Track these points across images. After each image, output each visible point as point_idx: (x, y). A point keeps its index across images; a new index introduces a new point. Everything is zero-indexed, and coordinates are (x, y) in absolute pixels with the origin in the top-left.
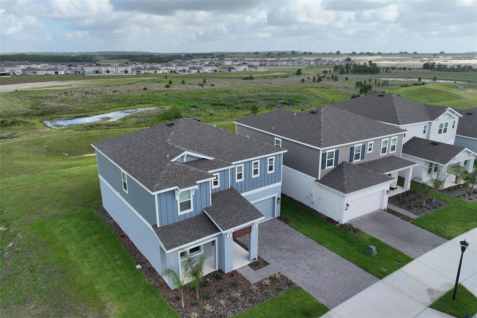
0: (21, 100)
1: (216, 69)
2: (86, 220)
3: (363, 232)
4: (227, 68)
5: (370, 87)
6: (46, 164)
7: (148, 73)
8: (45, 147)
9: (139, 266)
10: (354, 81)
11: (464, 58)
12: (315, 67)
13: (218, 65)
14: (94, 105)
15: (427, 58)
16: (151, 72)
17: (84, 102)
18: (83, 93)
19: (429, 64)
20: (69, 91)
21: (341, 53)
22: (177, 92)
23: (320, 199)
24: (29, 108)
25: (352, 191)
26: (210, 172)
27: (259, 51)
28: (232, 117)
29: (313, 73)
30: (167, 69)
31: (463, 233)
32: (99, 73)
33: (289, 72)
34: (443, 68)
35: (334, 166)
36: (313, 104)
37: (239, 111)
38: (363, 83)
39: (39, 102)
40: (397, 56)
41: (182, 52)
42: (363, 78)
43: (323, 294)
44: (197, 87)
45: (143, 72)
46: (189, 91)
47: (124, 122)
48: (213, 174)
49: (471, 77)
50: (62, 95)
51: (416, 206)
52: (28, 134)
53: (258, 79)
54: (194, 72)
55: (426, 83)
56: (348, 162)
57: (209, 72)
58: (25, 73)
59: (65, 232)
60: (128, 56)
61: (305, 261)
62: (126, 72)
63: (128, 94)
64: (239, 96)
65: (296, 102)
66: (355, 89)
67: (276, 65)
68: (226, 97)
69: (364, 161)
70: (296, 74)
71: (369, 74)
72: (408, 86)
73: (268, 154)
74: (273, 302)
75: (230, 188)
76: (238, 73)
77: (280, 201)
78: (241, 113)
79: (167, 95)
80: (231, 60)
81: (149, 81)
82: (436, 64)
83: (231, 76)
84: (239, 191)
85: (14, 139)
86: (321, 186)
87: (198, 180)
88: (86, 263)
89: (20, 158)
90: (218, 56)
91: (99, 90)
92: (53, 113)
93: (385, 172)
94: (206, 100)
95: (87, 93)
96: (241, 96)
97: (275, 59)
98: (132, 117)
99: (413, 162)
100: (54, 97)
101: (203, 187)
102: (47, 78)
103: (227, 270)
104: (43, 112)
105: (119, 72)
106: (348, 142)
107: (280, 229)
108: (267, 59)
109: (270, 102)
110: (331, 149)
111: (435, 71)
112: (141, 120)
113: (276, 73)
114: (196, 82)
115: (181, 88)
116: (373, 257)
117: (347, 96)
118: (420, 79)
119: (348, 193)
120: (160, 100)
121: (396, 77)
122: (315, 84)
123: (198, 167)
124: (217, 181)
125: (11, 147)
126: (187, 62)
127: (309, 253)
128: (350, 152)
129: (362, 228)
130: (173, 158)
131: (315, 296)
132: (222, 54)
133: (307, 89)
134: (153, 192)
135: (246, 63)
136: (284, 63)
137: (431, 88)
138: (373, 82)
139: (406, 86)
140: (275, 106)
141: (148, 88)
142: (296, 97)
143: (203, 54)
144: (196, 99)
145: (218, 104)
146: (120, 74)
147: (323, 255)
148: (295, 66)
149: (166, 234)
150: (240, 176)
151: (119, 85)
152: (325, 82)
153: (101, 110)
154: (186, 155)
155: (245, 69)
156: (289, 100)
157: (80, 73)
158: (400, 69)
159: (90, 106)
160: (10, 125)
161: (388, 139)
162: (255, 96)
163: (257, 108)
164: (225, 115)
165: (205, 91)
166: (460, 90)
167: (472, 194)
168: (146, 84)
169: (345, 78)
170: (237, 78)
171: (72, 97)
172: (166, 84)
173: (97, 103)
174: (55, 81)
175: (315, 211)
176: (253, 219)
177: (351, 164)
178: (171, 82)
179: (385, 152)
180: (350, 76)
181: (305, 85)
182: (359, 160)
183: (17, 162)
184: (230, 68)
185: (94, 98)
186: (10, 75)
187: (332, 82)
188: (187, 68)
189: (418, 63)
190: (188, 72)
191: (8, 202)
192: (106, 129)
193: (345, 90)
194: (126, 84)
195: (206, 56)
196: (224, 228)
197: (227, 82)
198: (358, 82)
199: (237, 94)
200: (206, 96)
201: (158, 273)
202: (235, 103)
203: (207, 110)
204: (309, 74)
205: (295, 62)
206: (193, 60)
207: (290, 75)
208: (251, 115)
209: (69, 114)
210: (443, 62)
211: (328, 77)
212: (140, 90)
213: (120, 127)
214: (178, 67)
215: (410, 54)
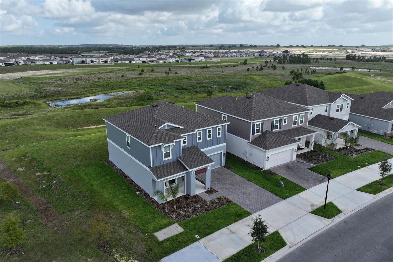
0: (26, 85)
1: (179, 59)
2: (100, 168)
3: (277, 175)
4: (187, 59)
5: (301, 75)
6: (59, 134)
7: (124, 63)
8: (55, 122)
9: (138, 193)
10: (289, 70)
11: (380, 50)
12: (259, 58)
13: (180, 56)
14: (84, 89)
15: (350, 50)
16: (126, 62)
17: (76, 87)
18: (74, 80)
19: (351, 55)
20: (63, 78)
21: (281, 45)
22: (148, 79)
23: (251, 154)
24: (34, 92)
25: (271, 149)
26: (181, 135)
27: (214, 44)
28: (192, 98)
29: (256, 63)
30: (139, 60)
31: (341, 175)
32: (85, 63)
33: (237, 62)
34: (362, 59)
35: (261, 133)
36: (255, 89)
37: (198, 94)
38: (296, 71)
39: (41, 87)
40: (327, 48)
41: (150, 45)
42: (297, 67)
43: (249, 207)
44: (164, 75)
45: (120, 62)
46: (157, 78)
47: (109, 102)
48: (184, 137)
49: (384, 67)
50: (58, 81)
51: (315, 160)
52: (38, 112)
53: (213, 68)
54: (161, 62)
55: (346, 72)
56: (270, 130)
57: (173, 62)
58: (26, 63)
59: (88, 174)
60: (106, 49)
61: (240, 190)
62: (107, 62)
63: (110, 81)
64: (197, 82)
65: (242, 87)
66: (289, 77)
67: (227, 56)
68: (187, 83)
69: (281, 130)
70: (243, 64)
71: (302, 63)
72: (331, 74)
73: (217, 124)
74: (219, 210)
75: (193, 145)
76: (196, 63)
77: (225, 155)
78: (199, 96)
79: (140, 81)
80: (191, 52)
81: (125, 70)
82: (356, 56)
83: (191, 65)
84: (199, 147)
85: (28, 116)
86: (252, 146)
87: (175, 139)
88: (105, 191)
89: (39, 130)
90: (180, 49)
91: (87, 77)
92: (53, 96)
93: (294, 137)
94: (171, 85)
95: (77, 79)
96: (199, 82)
97: (226, 51)
98: (114, 99)
99: (315, 131)
100: (52, 83)
101: (178, 143)
102: (44, 67)
103: (192, 194)
104: (46, 95)
105: (101, 62)
106: (270, 118)
107: (225, 173)
108: (220, 51)
109: (222, 87)
110: (258, 122)
111: (355, 61)
112: (122, 101)
113: (228, 63)
114: (163, 70)
115: (151, 75)
116: (282, 188)
117: (282, 82)
118: (342, 68)
119: (268, 149)
120: (135, 85)
121: (323, 66)
122: (258, 72)
123: (174, 132)
124: (186, 141)
125: (30, 121)
126: (155, 53)
127: (242, 186)
128: (271, 124)
129: (278, 173)
130: (159, 127)
131: (243, 207)
132: (183, 46)
133: (251, 76)
134: (149, 146)
135: (203, 55)
136: (234, 54)
137: (348, 76)
138: (304, 70)
139: (330, 74)
140: (225, 90)
141: (125, 75)
142: (242, 83)
143: (168, 46)
144: (164, 84)
145: (181, 89)
146: (101, 64)
147: (251, 187)
148: (243, 57)
149: (156, 171)
150: (199, 139)
151: (102, 73)
152: (266, 71)
153: (90, 93)
154: (167, 125)
155: (202, 60)
156: (237, 86)
157: (70, 63)
158: (327, 59)
159: (81, 90)
160: (22, 105)
161: (297, 116)
162: (210, 82)
163: (212, 92)
164: (187, 97)
165: (170, 78)
166: (372, 77)
167: (354, 152)
168: (123, 72)
169: (282, 67)
170: (196, 67)
171: (66, 83)
172: (139, 73)
173: (87, 87)
174: (50, 69)
175: (249, 162)
176: (207, 164)
177: (273, 132)
178: (143, 71)
179: (296, 124)
180: (287, 66)
181: (250, 73)
182: (278, 129)
183: (37, 132)
184: (190, 59)
185: (83, 84)
186: (14, 65)
187: (271, 71)
188: (155, 59)
189: (343, 54)
190: (156, 62)
191: (44, 157)
192: (96, 108)
193: (281, 77)
194: (107, 72)
195: (170, 48)
196: (191, 168)
197: (188, 71)
198: (292, 70)
199: (195, 81)
200: (171, 82)
201: (150, 196)
202: (194, 88)
203: (173, 94)
204: (254, 63)
205: (243, 54)
206: (159, 52)
207: (238, 64)
208: (206, 97)
209: (66, 96)
210: (363, 53)
211: (268, 66)
212: (119, 77)
213: (107, 107)
214: (148, 58)
215: (337, 47)
